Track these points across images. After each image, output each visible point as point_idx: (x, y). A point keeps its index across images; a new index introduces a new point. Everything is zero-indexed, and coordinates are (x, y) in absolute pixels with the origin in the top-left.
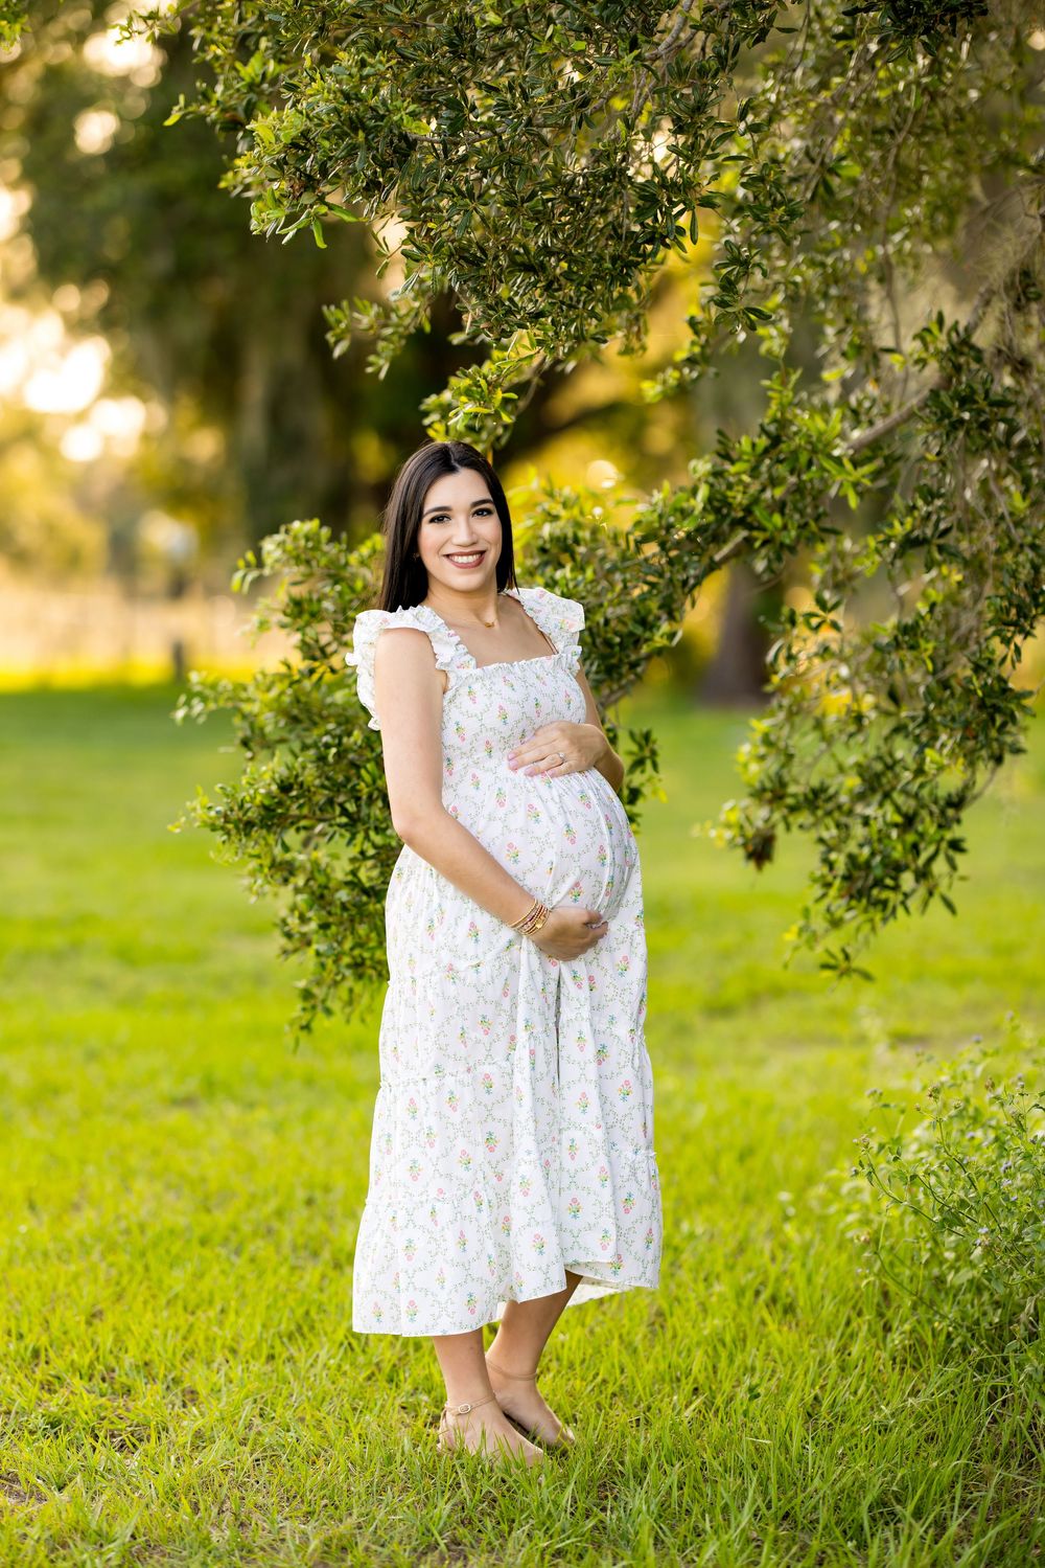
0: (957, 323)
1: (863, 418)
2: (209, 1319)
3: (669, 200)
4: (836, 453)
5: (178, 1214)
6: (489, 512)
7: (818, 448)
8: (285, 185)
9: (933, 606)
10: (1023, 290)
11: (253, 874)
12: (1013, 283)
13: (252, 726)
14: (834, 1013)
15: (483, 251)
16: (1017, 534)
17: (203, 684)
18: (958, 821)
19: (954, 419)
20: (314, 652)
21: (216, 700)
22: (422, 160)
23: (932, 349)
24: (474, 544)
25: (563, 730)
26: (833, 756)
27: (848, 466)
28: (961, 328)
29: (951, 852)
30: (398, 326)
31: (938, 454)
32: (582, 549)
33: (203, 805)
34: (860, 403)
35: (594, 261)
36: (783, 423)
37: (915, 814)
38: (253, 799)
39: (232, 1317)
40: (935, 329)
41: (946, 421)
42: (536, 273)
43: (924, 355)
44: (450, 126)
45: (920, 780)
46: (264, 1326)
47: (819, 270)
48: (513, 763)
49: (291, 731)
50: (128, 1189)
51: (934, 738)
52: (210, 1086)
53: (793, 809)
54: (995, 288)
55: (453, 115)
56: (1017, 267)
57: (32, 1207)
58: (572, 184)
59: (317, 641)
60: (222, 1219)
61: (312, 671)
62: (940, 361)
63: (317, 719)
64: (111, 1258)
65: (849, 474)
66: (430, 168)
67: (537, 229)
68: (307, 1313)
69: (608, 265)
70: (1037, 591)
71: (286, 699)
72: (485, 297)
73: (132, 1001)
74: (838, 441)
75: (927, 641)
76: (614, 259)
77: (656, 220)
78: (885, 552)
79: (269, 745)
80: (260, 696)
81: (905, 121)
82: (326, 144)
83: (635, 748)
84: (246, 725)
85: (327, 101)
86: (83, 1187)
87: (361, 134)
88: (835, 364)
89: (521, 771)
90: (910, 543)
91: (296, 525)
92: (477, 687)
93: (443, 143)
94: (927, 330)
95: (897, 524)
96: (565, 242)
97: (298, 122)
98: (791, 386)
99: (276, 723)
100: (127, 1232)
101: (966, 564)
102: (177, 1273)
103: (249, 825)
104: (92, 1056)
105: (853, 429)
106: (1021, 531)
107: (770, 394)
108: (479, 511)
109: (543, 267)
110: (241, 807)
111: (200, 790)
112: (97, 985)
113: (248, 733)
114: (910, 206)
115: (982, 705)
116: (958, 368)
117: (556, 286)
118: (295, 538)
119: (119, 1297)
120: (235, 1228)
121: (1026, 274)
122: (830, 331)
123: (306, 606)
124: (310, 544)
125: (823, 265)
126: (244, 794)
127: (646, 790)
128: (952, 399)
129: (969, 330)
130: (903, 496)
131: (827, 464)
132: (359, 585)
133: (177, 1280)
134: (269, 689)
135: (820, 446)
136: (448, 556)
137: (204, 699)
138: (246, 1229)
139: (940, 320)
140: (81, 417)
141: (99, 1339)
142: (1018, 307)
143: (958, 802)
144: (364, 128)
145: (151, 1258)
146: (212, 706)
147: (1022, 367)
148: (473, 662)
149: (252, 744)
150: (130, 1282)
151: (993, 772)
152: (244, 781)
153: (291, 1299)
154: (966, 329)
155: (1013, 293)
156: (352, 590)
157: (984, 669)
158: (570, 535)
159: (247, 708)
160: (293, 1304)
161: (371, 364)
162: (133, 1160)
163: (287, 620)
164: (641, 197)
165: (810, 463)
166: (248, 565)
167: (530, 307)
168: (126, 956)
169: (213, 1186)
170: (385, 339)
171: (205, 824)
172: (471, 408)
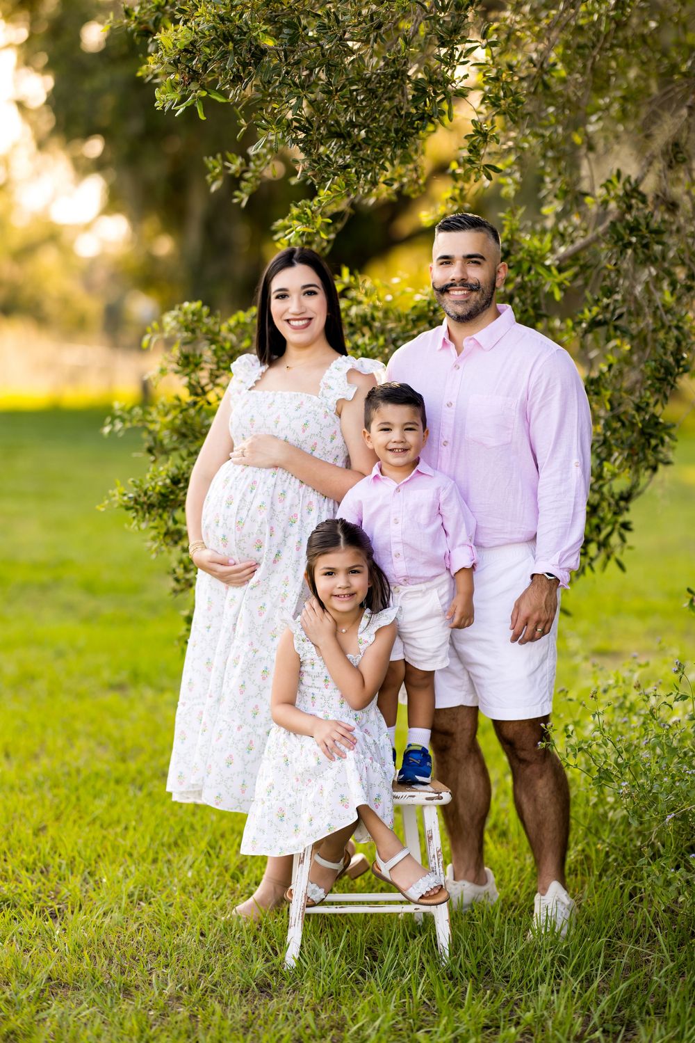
0: (629, 177)
1: (568, 239)
2: (116, 834)
3: (435, 92)
4: (548, 263)
5: (104, 762)
6: (314, 293)
7: (535, 259)
8: (178, 77)
9: (610, 366)
10: (675, 155)
11: (154, 539)
12: (667, 150)
13: (155, 439)
15: (310, 124)
16: (668, 318)
17: (122, 409)
18: (627, 510)
19: (625, 241)
20: (197, 390)
21: (131, 421)
22: (270, 61)
23: (612, 193)
24: (303, 313)
27: (555, 272)
28: (633, 180)
29: (623, 531)
30: (255, 171)
31: (615, 264)
32: (377, 324)
33: (121, 491)
34: (565, 229)
35: (384, 132)
36: (511, 242)
37: (599, 505)
38: (154, 488)
39: (131, 832)
40: (615, 180)
41: (620, 243)
42: (345, 139)
43: (607, 198)
44: (290, 39)
45: (601, 482)
46: (152, 839)
47: (540, 140)
49: (181, 443)
50: (72, 746)
51: (610, 454)
52: (136, 676)
54: (655, 154)
55: (292, 32)
56: (670, 140)
57: (7, 756)
58: (369, 80)
59: (199, 383)
60: (133, 766)
61: (195, 403)
62: (618, 202)
63: (198, 435)
64: (55, 791)
65: (555, 277)
66: (275, 67)
67: (346, 110)
68: (182, 830)
69: (393, 134)
70: (679, 357)
71: (178, 422)
72: (311, 154)
73: (91, 618)
74: (549, 255)
75: (606, 389)
76: (397, 131)
77: (425, 105)
78: (579, 329)
79: (166, 452)
80: (159, 419)
81: (598, 40)
82: (208, 51)
84: (150, 438)
85: (208, 21)
86: (43, 745)
87: (231, 44)
88: (551, 203)
90: (595, 324)
91: (186, 305)
93: (285, 51)
94: (610, 181)
95: (586, 311)
96: (364, 119)
97: (188, 35)
98: (517, 217)
99: (171, 437)
100: (69, 774)
101: (632, 338)
102: (97, 802)
103: (151, 506)
104: (60, 654)
105: (560, 246)
106: (670, 317)
107: (504, 222)
108: (309, 292)
109: (349, 135)
110: (146, 494)
111: (118, 483)
112: (69, 608)
113: (153, 444)
114: (603, 98)
115: (642, 432)
116: (630, 207)
117: (357, 148)
118: (185, 314)
119: (58, 818)
120: (140, 773)
121: (676, 144)
122: (548, 179)
123: (191, 359)
124: (195, 318)
125: (542, 136)
126: (148, 485)
128: (625, 228)
129: (638, 182)
130: (592, 292)
131: (541, 271)
132: (228, 346)
133: (98, 807)
134: (166, 414)
135: (536, 258)
136: (288, 321)
137: (123, 420)
138: (148, 773)
139: (619, 175)
140: (87, 227)
141: (41, 846)
142: (670, 167)
143: (627, 497)
144: (233, 40)
145: (82, 791)
146: (128, 425)
147: (673, 206)
149: (155, 451)
150: (66, 808)
151: (651, 477)
152: (148, 476)
153: (172, 821)
154: (636, 181)
155: (667, 158)
156: (223, 348)
157: (643, 409)
158: (369, 314)
159: (152, 427)
160: (173, 825)
161: (236, 197)
162: (78, 725)
163: (179, 368)
164: (416, 89)
165: (530, 269)
166: (153, 331)
167: (340, 161)
168: (90, 588)
169: (129, 744)
170: (246, 180)
171: (121, 506)
172: (300, 228)
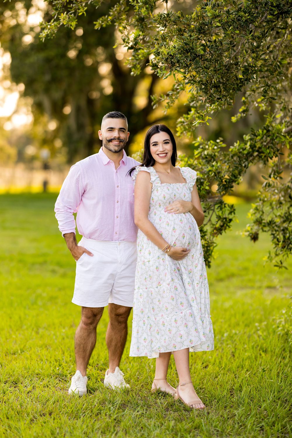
3: (252, 70)
6: (168, 143)
8: (166, 65)
14: (250, 281)
15: (207, 82)
24: (164, 151)
25: (179, 202)
26: (274, 213)
34: (285, 122)
35: (233, 85)
48: (165, 210)
53: (264, 226)
65: (288, 139)
69: (236, 86)
72: (208, 94)
82: (180, 56)
83: (229, 209)
87: (189, 54)
88: (279, 113)
89: (167, 212)
92: (159, 189)
97: (174, 50)
98: (272, 117)
107: (267, 119)
108: (166, 143)
122: (277, 105)
127: (233, 219)
135: (280, 132)
136: (158, 154)
148: (160, 183)
164: (245, 69)
172: (199, 121)
